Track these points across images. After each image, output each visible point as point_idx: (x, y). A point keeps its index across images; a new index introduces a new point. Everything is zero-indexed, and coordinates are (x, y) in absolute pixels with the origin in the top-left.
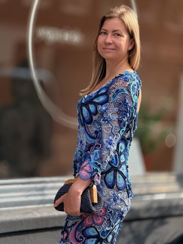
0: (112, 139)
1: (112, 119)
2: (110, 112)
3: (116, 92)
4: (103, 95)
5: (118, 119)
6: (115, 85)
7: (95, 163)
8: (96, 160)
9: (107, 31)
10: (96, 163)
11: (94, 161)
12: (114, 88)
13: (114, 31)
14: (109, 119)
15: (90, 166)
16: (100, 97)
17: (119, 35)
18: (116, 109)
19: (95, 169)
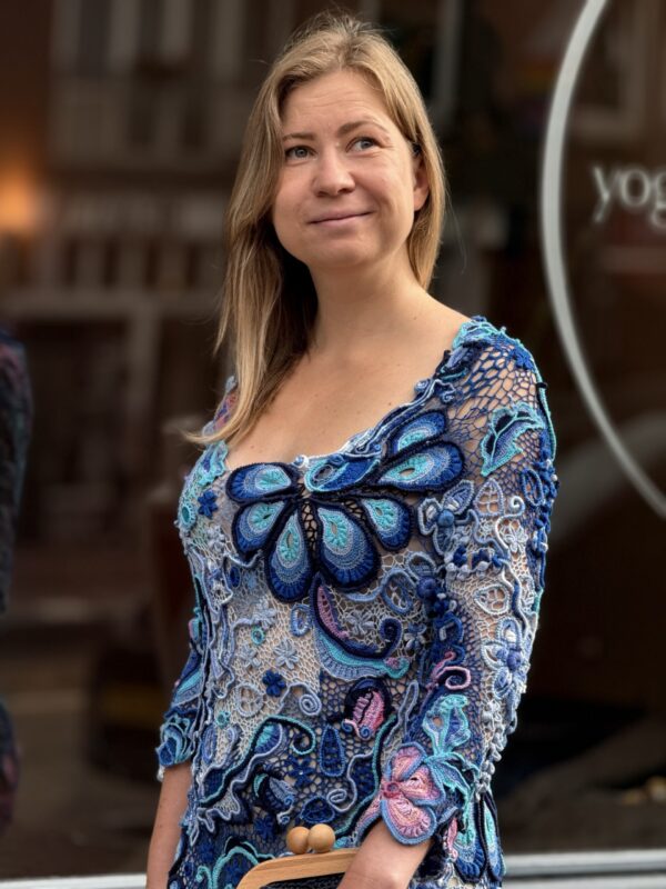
0: (518, 643)
1: (506, 547)
2: (488, 518)
3: (498, 428)
4: (431, 446)
5: (529, 545)
6: (485, 400)
7: (452, 762)
8: (455, 749)
9: (310, 137)
10: (459, 763)
11: (449, 754)
12: (484, 412)
13: (346, 129)
14: (491, 552)
15: (430, 775)
16: (414, 461)
17: (370, 141)
18: (516, 502)
19: (453, 788)
